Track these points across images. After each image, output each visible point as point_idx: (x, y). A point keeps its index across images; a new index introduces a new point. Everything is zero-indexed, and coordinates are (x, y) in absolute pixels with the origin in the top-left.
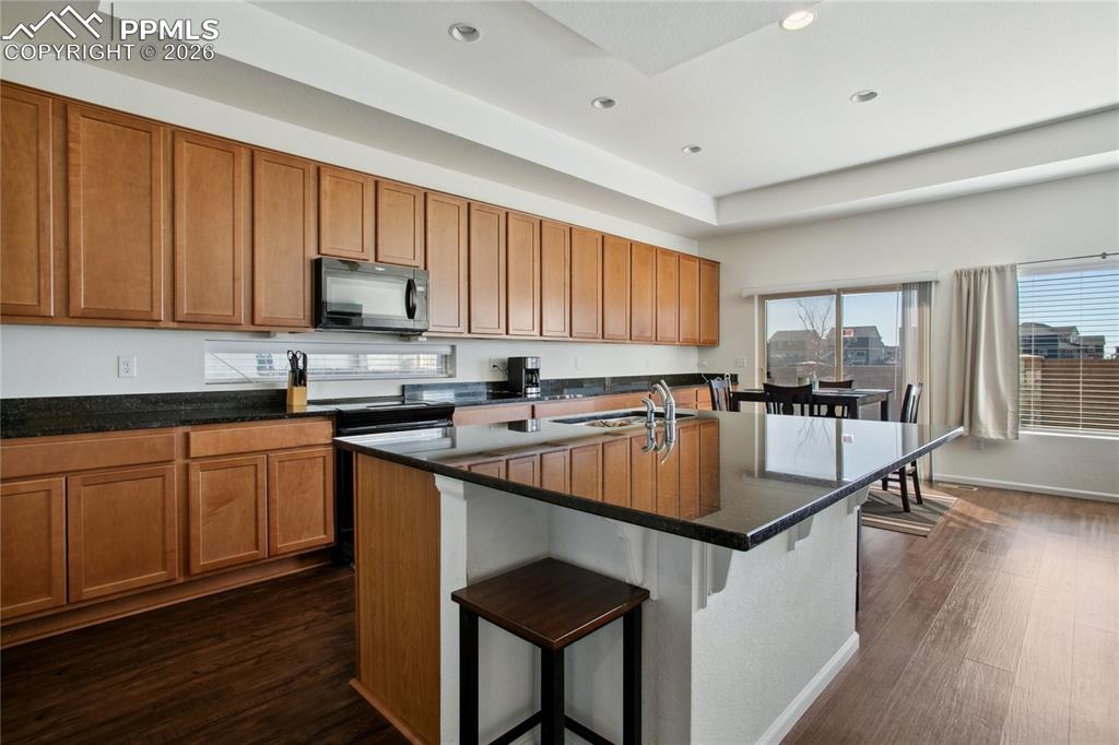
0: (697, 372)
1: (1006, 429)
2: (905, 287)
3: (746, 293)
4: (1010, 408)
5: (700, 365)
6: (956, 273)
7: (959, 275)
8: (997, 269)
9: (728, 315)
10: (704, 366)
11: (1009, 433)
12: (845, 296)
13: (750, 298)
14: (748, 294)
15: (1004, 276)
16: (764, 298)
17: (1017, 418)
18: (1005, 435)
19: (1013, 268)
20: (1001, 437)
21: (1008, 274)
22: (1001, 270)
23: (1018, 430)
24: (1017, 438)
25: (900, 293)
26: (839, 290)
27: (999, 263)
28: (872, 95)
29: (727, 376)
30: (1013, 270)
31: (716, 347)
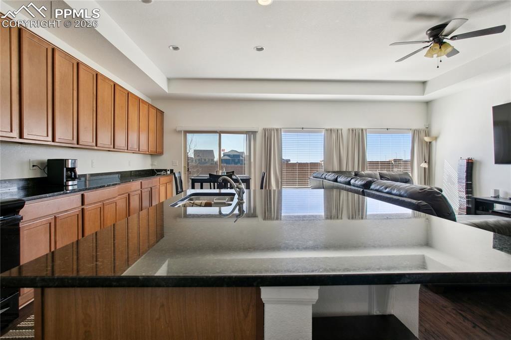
0: (151, 168)
2: (247, 133)
3: (178, 129)
5: (152, 165)
6: (264, 129)
7: (265, 130)
8: (276, 129)
9: (168, 139)
10: (155, 165)
12: (222, 135)
13: (180, 132)
14: (179, 130)
16: (186, 132)
21: (279, 131)
22: (277, 130)
25: (245, 135)
26: (220, 131)
27: (277, 127)
28: (262, 49)
29: (168, 170)
30: (281, 130)
31: (162, 155)
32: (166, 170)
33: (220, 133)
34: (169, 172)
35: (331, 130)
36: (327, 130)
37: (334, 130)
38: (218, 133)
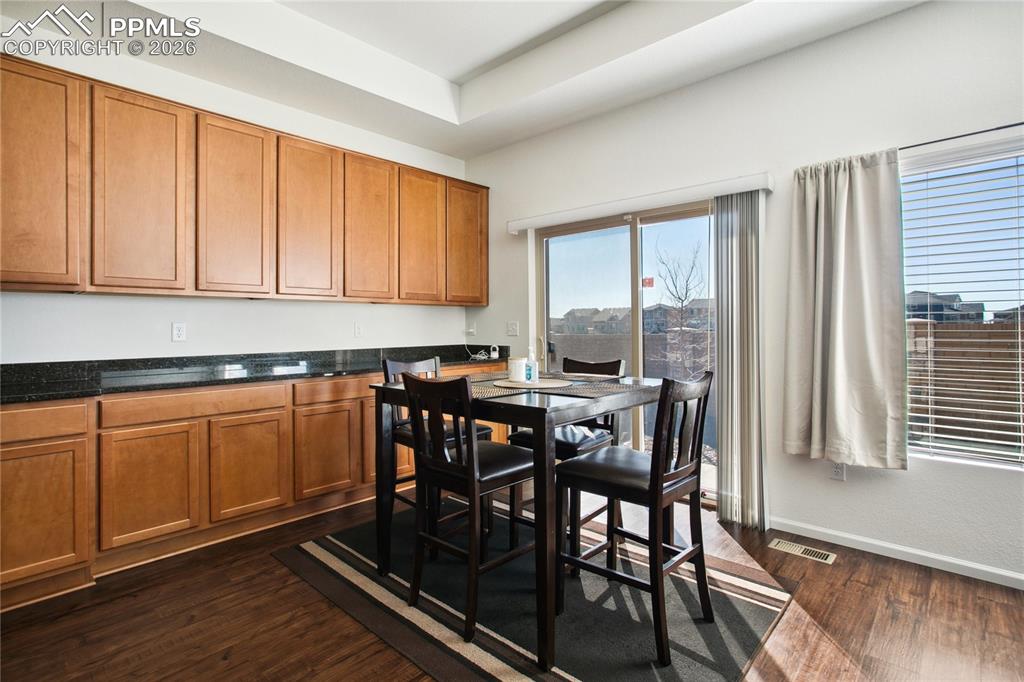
1: (884, 450)
3: (515, 227)
4: (891, 412)
6: (798, 173)
8: (862, 159)
11: (889, 457)
12: (640, 227)
13: (522, 234)
14: (520, 228)
15: (876, 174)
17: (901, 427)
18: (884, 460)
19: (891, 156)
20: (876, 464)
21: (883, 168)
23: (904, 451)
24: (904, 467)
27: (866, 151)
29: (495, 349)
30: (891, 161)
31: (484, 307)
32: (487, 349)
33: (631, 220)
34: (495, 355)
38: (625, 223)
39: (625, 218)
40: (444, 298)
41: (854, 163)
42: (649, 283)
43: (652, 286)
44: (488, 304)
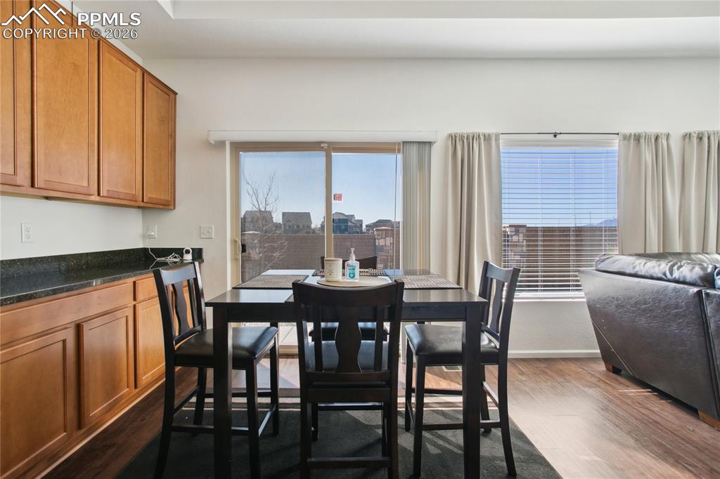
0: (141, 246)
2: (401, 147)
5: (145, 236)
6: (451, 135)
7: (453, 138)
8: (485, 136)
10: (151, 237)
13: (220, 145)
14: (217, 138)
15: (490, 144)
16: (241, 147)
19: (497, 136)
21: (493, 143)
22: (487, 138)
29: (188, 252)
30: (497, 139)
31: (171, 210)
32: (180, 252)
33: (329, 148)
34: (188, 257)
35: (638, 138)
36: (626, 138)
37: (647, 137)
38: (322, 149)
39: (322, 145)
40: (141, 199)
41: (481, 136)
42: (338, 197)
43: (341, 200)
44: (174, 208)
